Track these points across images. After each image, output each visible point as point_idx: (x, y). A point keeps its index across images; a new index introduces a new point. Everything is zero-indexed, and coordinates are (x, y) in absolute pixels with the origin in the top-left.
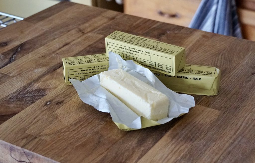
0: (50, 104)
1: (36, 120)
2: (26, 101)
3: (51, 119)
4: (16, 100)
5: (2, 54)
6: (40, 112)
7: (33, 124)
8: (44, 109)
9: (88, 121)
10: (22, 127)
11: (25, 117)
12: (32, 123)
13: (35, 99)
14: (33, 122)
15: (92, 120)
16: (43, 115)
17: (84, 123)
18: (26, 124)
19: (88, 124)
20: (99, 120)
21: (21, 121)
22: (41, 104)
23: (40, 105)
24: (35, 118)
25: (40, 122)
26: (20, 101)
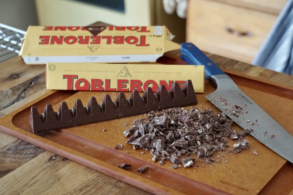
0: (55, 160)
1: (33, 181)
2: (26, 154)
3: (52, 180)
4: (15, 153)
5: (11, 89)
6: (40, 170)
7: (29, 187)
8: (45, 166)
9: (97, 186)
10: (15, 190)
11: (20, 177)
12: (28, 185)
13: (38, 152)
14: (29, 184)
15: (102, 184)
16: (44, 175)
17: (91, 188)
18: (20, 186)
19: (97, 190)
20: (112, 186)
21: (15, 182)
22: (44, 159)
23: (42, 160)
24: (32, 179)
25: (38, 183)
26: (19, 153)
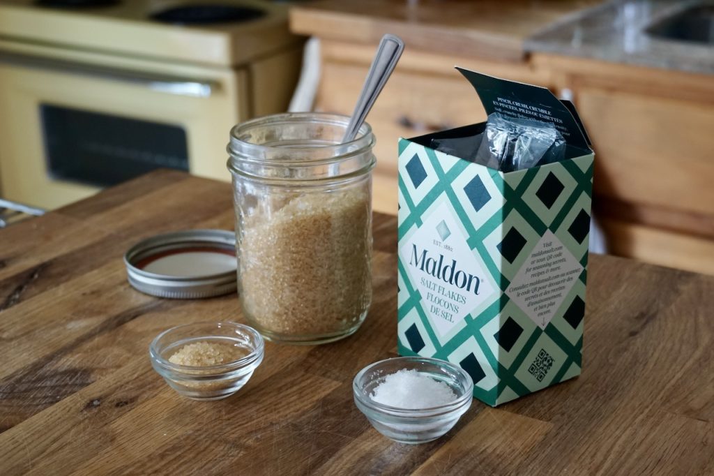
0: (99, 405)
1: (55, 445)
2: (34, 399)
3: (98, 442)
4: (10, 397)
6: (69, 426)
7: (48, 455)
8: (80, 418)
9: (196, 446)
10: (17, 463)
11: (26, 439)
12: (45, 454)
13: (61, 393)
14: (48, 451)
15: (207, 444)
16: (78, 433)
17: (185, 452)
18: (28, 455)
19: (198, 454)
20: (228, 446)
21: (15, 448)
22: (75, 405)
23: (71, 408)
24: (55, 441)
25: (67, 449)
26: (19, 398)
